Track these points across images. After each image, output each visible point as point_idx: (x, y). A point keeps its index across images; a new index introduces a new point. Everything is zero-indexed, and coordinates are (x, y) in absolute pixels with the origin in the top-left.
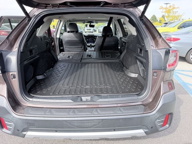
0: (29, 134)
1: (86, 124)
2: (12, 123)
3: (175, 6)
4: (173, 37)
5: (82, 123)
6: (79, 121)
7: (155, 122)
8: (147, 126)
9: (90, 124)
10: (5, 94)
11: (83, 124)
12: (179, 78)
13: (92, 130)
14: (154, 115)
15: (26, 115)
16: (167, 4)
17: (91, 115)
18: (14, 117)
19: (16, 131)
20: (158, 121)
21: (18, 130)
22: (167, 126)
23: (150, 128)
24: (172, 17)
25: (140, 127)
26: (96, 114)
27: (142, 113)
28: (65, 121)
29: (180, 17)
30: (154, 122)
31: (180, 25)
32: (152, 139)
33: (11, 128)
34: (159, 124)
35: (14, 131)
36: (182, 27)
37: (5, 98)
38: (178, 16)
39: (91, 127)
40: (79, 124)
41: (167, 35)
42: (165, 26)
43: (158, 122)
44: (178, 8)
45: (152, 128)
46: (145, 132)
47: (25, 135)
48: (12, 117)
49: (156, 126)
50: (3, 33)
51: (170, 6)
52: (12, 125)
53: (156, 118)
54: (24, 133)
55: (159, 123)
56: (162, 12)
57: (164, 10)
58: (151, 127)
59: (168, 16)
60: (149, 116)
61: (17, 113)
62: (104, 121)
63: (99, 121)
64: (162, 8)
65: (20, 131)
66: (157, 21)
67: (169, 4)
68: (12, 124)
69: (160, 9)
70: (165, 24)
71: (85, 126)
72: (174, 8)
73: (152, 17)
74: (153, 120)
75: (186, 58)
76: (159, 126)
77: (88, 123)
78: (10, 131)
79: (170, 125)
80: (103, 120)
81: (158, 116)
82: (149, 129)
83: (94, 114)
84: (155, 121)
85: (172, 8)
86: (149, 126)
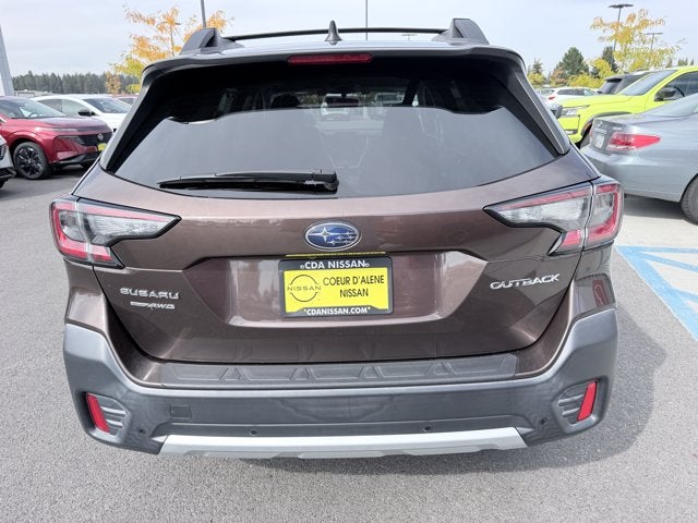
0: (173, 441)
1: (342, 409)
2: (122, 409)
3: (647, 17)
4: (635, 130)
5: (331, 406)
6: (322, 401)
7: (553, 404)
8: (527, 416)
9: (354, 408)
10: (103, 324)
11: (333, 409)
12: (656, 274)
13: (359, 427)
14: (548, 381)
15: (166, 385)
16: (621, 6)
17: (357, 381)
18: (130, 391)
19: (136, 433)
20: (560, 401)
21: (141, 431)
22: (593, 418)
23: (537, 424)
24: (638, 55)
25: (506, 419)
26: (372, 380)
27: (511, 375)
28: (282, 400)
29: (666, 57)
30: (550, 406)
31: (666, 86)
32: (552, 470)
33: (120, 424)
34: (565, 413)
35: (129, 434)
36: (672, 94)
37: (103, 334)
38: (662, 52)
39: (357, 419)
40: (321, 409)
41: (614, 125)
42: (610, 92)
43: (561, 405)
44: (661, 21)
45: (543, 422)
46: (523, 436)
47: (162, 444)
48: (125, 391)
49: (555, 418)
50: (38, 129)
51: (631, 18)
52: (123, 416)
53: (556, 391)
54: (160, 439)
55: (566, 410)
56: (602, 39)
57: (610, 33)
58: (539, 419)
59: (626, 53)
60: (534, 385)
61: (139, 378)
62: (395, 399)
63: (381, 399)
64: (599, 24)
65: (148, 433)
66: (586, 70)
67: (627, 6)
68: (123, 412)
69: (594, 26)
70: (610, 84)
71: (340, 416)
72: (645, 23)
73: (567, 57)
74: (545, 398)
75: (684, 205)
76: (565, 416)
77: (349, 405)
78: (114, 434)
79: (601, 416)
80: (392, 396)
81: (561, 385)
82: (532, 427)
83: (367, 380)
84: (552, 400)
85: (636, 22)
86: (533, 417)
